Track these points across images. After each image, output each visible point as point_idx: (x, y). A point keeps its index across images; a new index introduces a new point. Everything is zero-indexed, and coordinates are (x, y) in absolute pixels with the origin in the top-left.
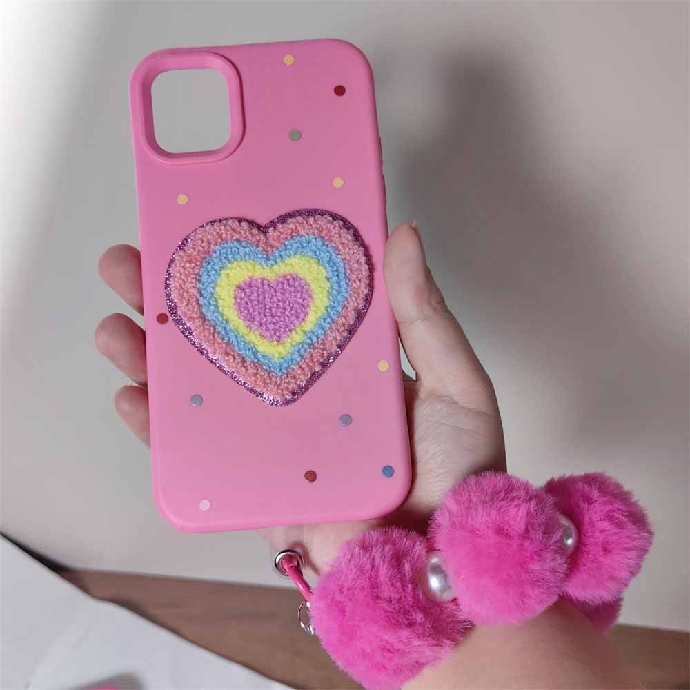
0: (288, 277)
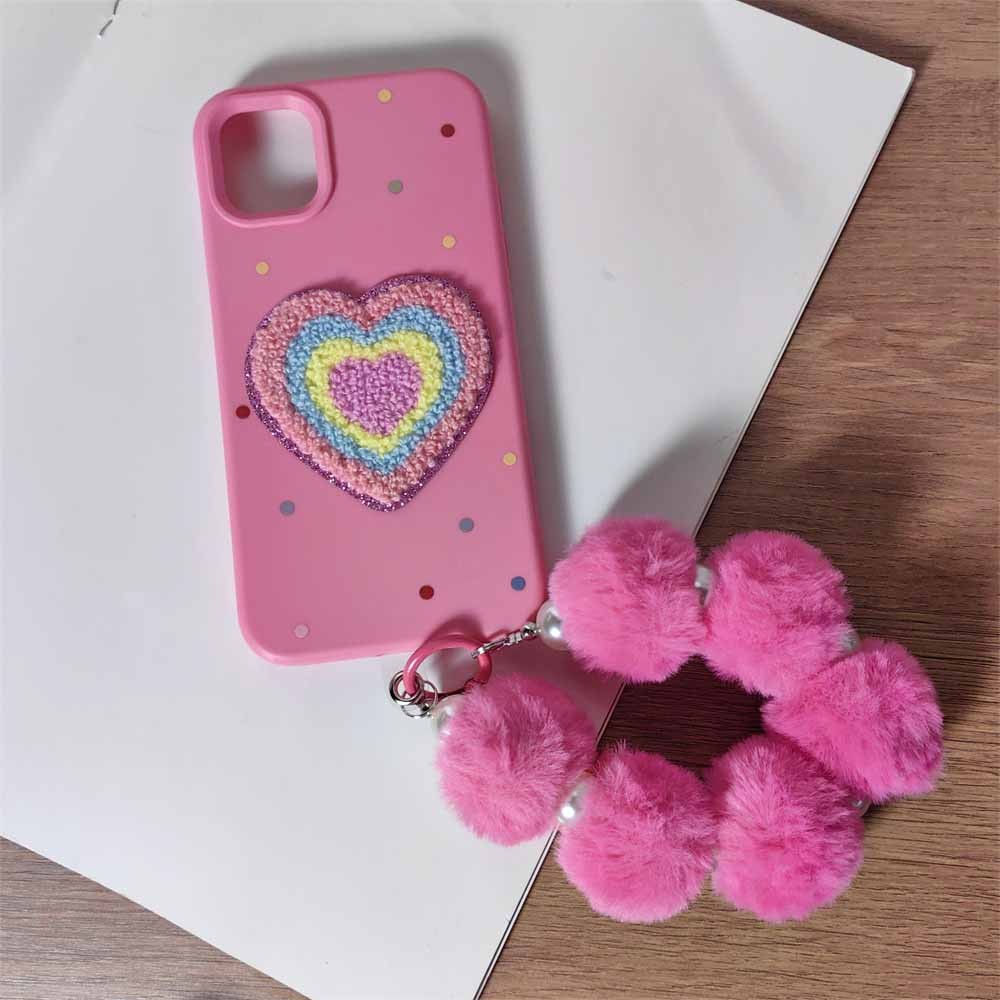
0: (393, 357)
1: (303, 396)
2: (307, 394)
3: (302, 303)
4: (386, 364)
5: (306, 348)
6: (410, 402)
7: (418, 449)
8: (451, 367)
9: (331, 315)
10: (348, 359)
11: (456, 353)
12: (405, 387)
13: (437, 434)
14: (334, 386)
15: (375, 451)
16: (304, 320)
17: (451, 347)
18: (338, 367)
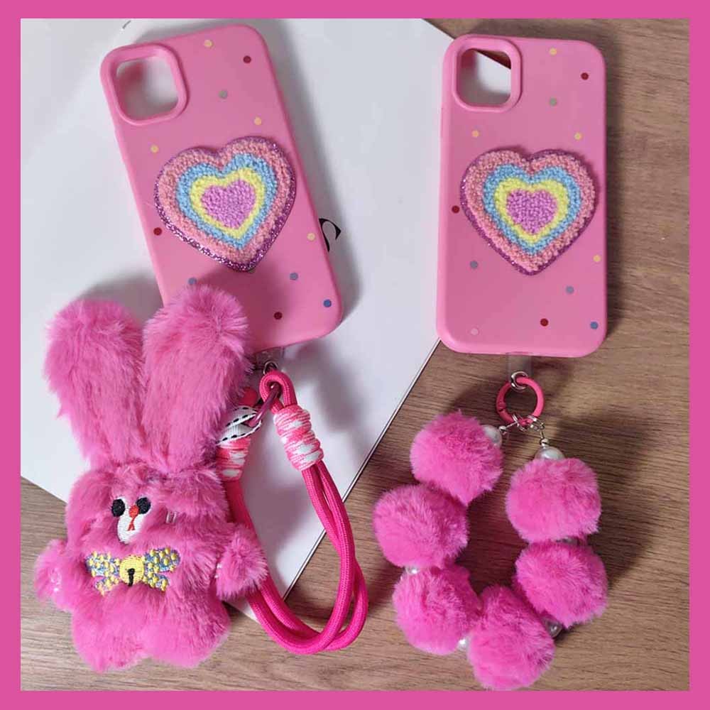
0: (543, 192)
1: (492, 206)
2: (494, 204)
3: (498, 156)
4: (539, 196)
5: (497, 180)
6: (549, 218)
7: (551, 244)
8: (574, 203)
9: (513, 165)
10: (519, 190)
11: (577, 196)
12: (547, 210)
13: (562, 238)
14: (509, 203)
15: (527, 242)
16: (498, 165)
17: (575, 192)
18: (513, 193)
